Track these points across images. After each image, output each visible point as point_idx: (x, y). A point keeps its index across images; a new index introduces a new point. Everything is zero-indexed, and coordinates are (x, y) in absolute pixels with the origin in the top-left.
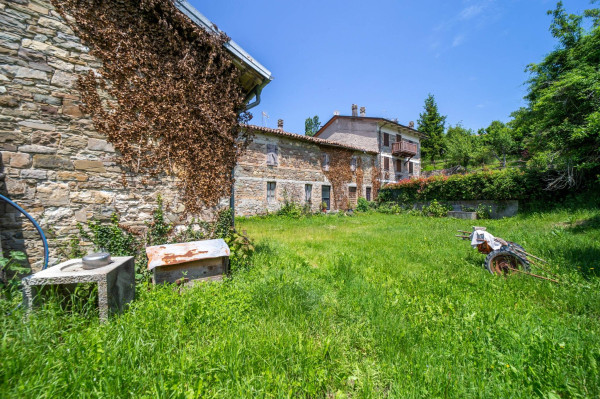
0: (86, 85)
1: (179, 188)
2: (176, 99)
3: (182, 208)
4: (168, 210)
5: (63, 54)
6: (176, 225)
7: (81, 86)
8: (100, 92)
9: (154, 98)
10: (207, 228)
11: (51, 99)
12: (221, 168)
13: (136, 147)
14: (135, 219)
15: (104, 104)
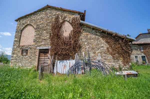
0: (108, 48)
1: (122, 61)
2: (119, 47)
3: (123, 65)
4: (121, 65)
5: (105, 45)
6: (122, 68)
7: (107, 49)
8: (109, 49)
9: (116, 48)
10: (128, 68)
11: (105, 51)
12: (128, 58)
13: (115, 56)
14: (116, 67)
15: (110, 50)
